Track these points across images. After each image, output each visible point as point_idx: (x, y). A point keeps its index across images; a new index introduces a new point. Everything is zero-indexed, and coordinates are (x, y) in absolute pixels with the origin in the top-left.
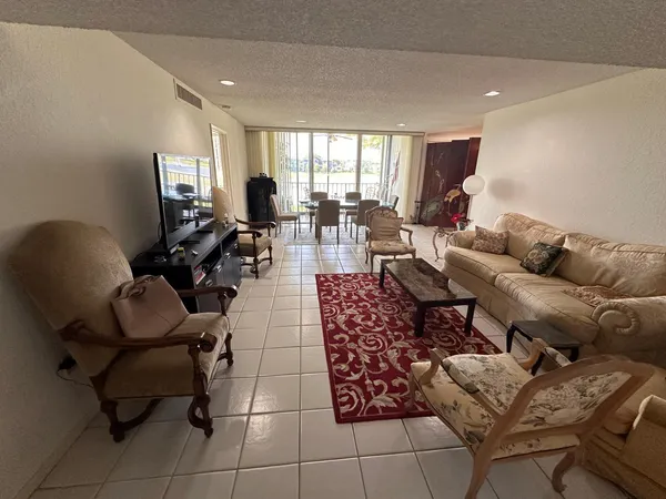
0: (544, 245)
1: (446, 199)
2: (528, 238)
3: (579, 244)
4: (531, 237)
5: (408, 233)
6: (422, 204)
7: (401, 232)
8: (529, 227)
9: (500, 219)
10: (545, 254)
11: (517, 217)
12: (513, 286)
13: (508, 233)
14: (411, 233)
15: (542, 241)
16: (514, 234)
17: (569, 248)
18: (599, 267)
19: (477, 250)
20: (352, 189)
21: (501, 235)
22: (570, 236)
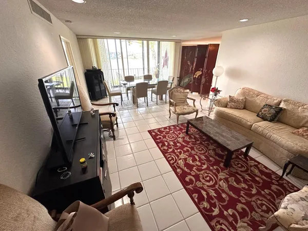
0: (270, 106)
1: (195, 76)
2: (258, 101)
3: (291, 105)
4: (260, 101)
5: (193, 101)
6: (180, 79)
7: (187, 99)
8: (257, 96)
9: (239, 91)
10: (273, 111)
11: (250, 90)
12: (266, 131)
13: (245, 98)
14: (194, 100)
15: (267, 103)
16: (249, 99)
17: (285, 108)
18: (304, 118)
19: (231, 108)
20: (146, 73)
21: (242, 100)
22: (285, 101)
